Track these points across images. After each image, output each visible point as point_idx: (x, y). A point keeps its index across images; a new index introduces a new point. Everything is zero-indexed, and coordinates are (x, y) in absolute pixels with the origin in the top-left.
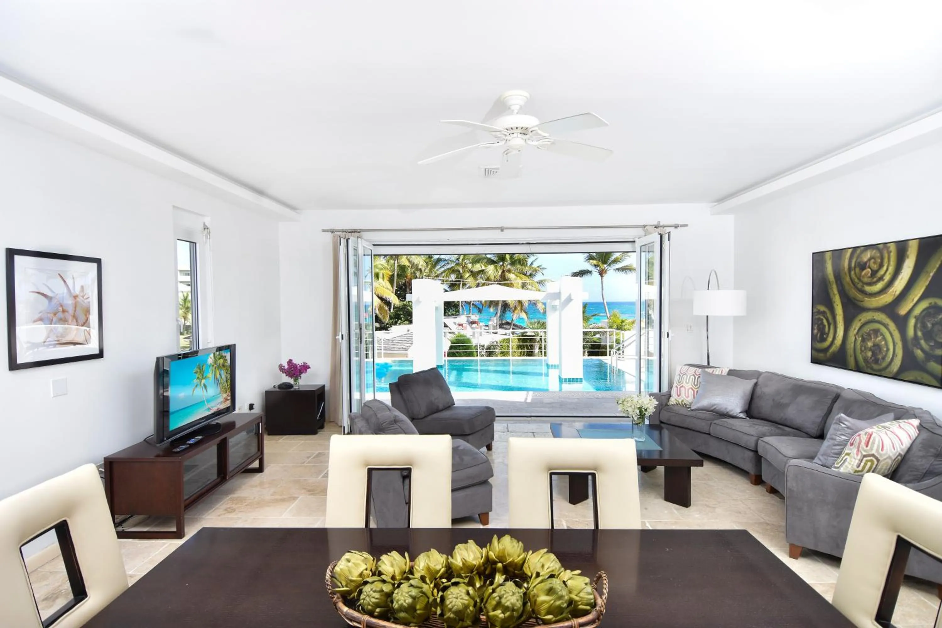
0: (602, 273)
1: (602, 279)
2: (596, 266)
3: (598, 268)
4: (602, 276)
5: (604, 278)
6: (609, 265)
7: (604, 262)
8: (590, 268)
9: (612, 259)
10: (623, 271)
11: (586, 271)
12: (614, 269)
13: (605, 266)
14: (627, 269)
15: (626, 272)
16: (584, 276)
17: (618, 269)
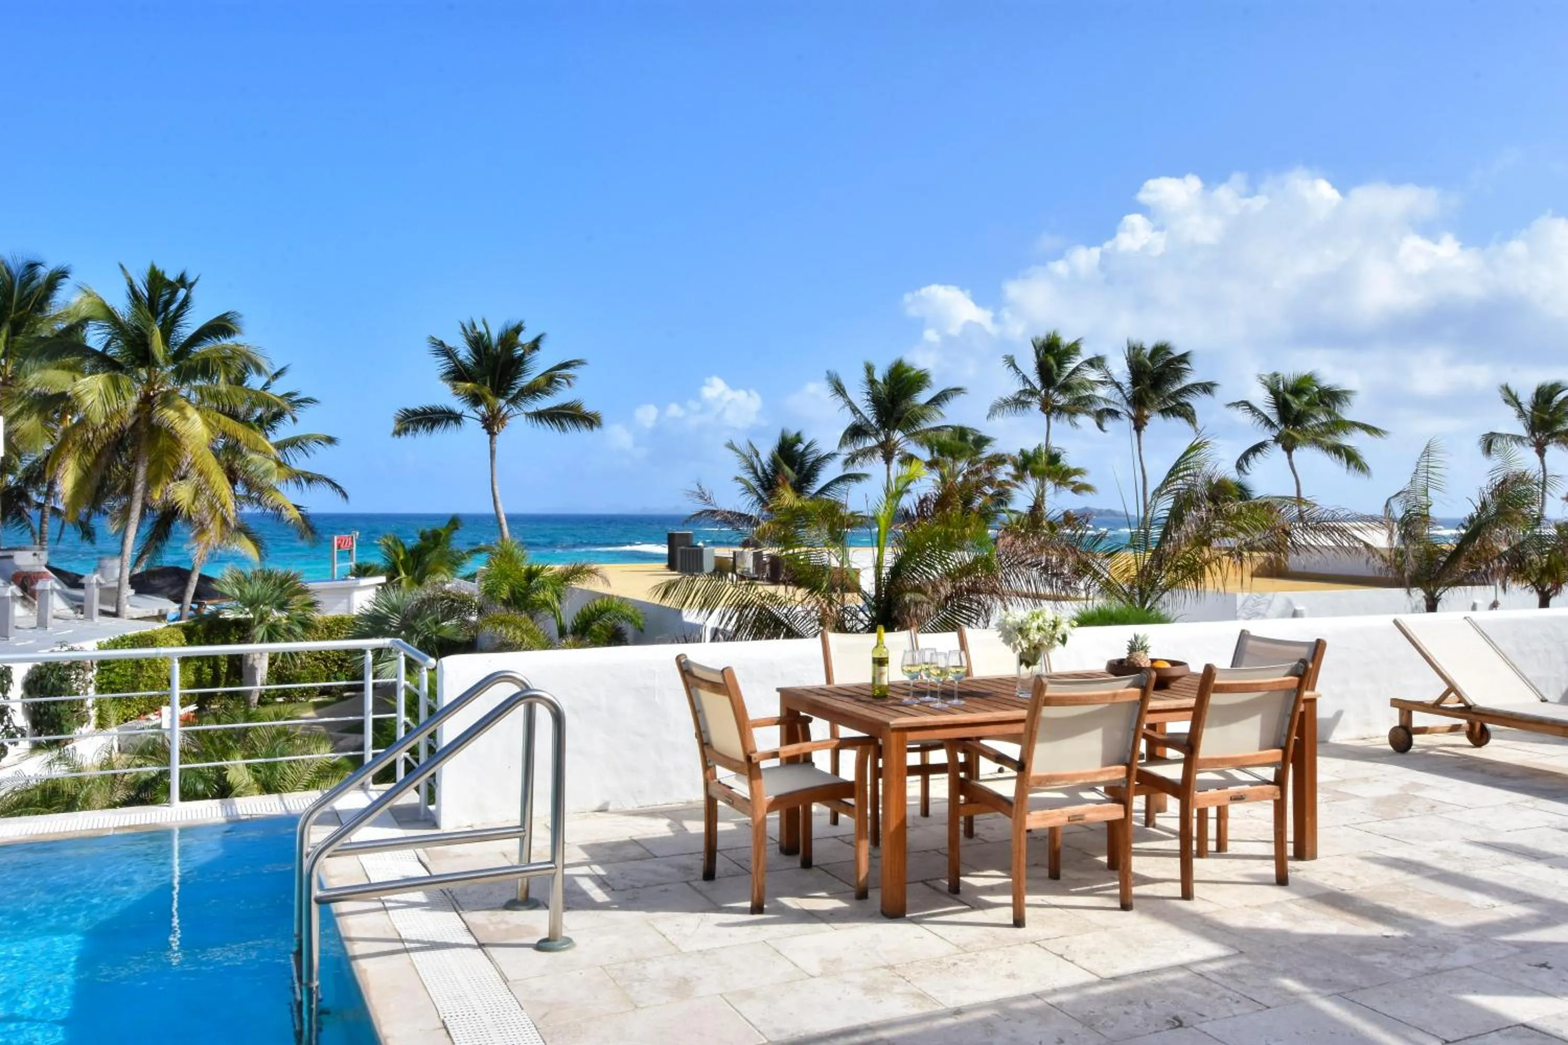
0: (491, 423)
1: (491, 442)
2: (476, 400)
3: (482, 409)
4: (492, 434)
5: (497, 438)
6: (514, 401)
7: (500, 390)
8: (457, 405)
9: (523, 384)
10: (553, 420)
11: (443, 412)
12: (528, 415)
13: (502, 402)
14: (565, 416)
15: (562, 424)
16: (436, 429)
17: (539, 416)
